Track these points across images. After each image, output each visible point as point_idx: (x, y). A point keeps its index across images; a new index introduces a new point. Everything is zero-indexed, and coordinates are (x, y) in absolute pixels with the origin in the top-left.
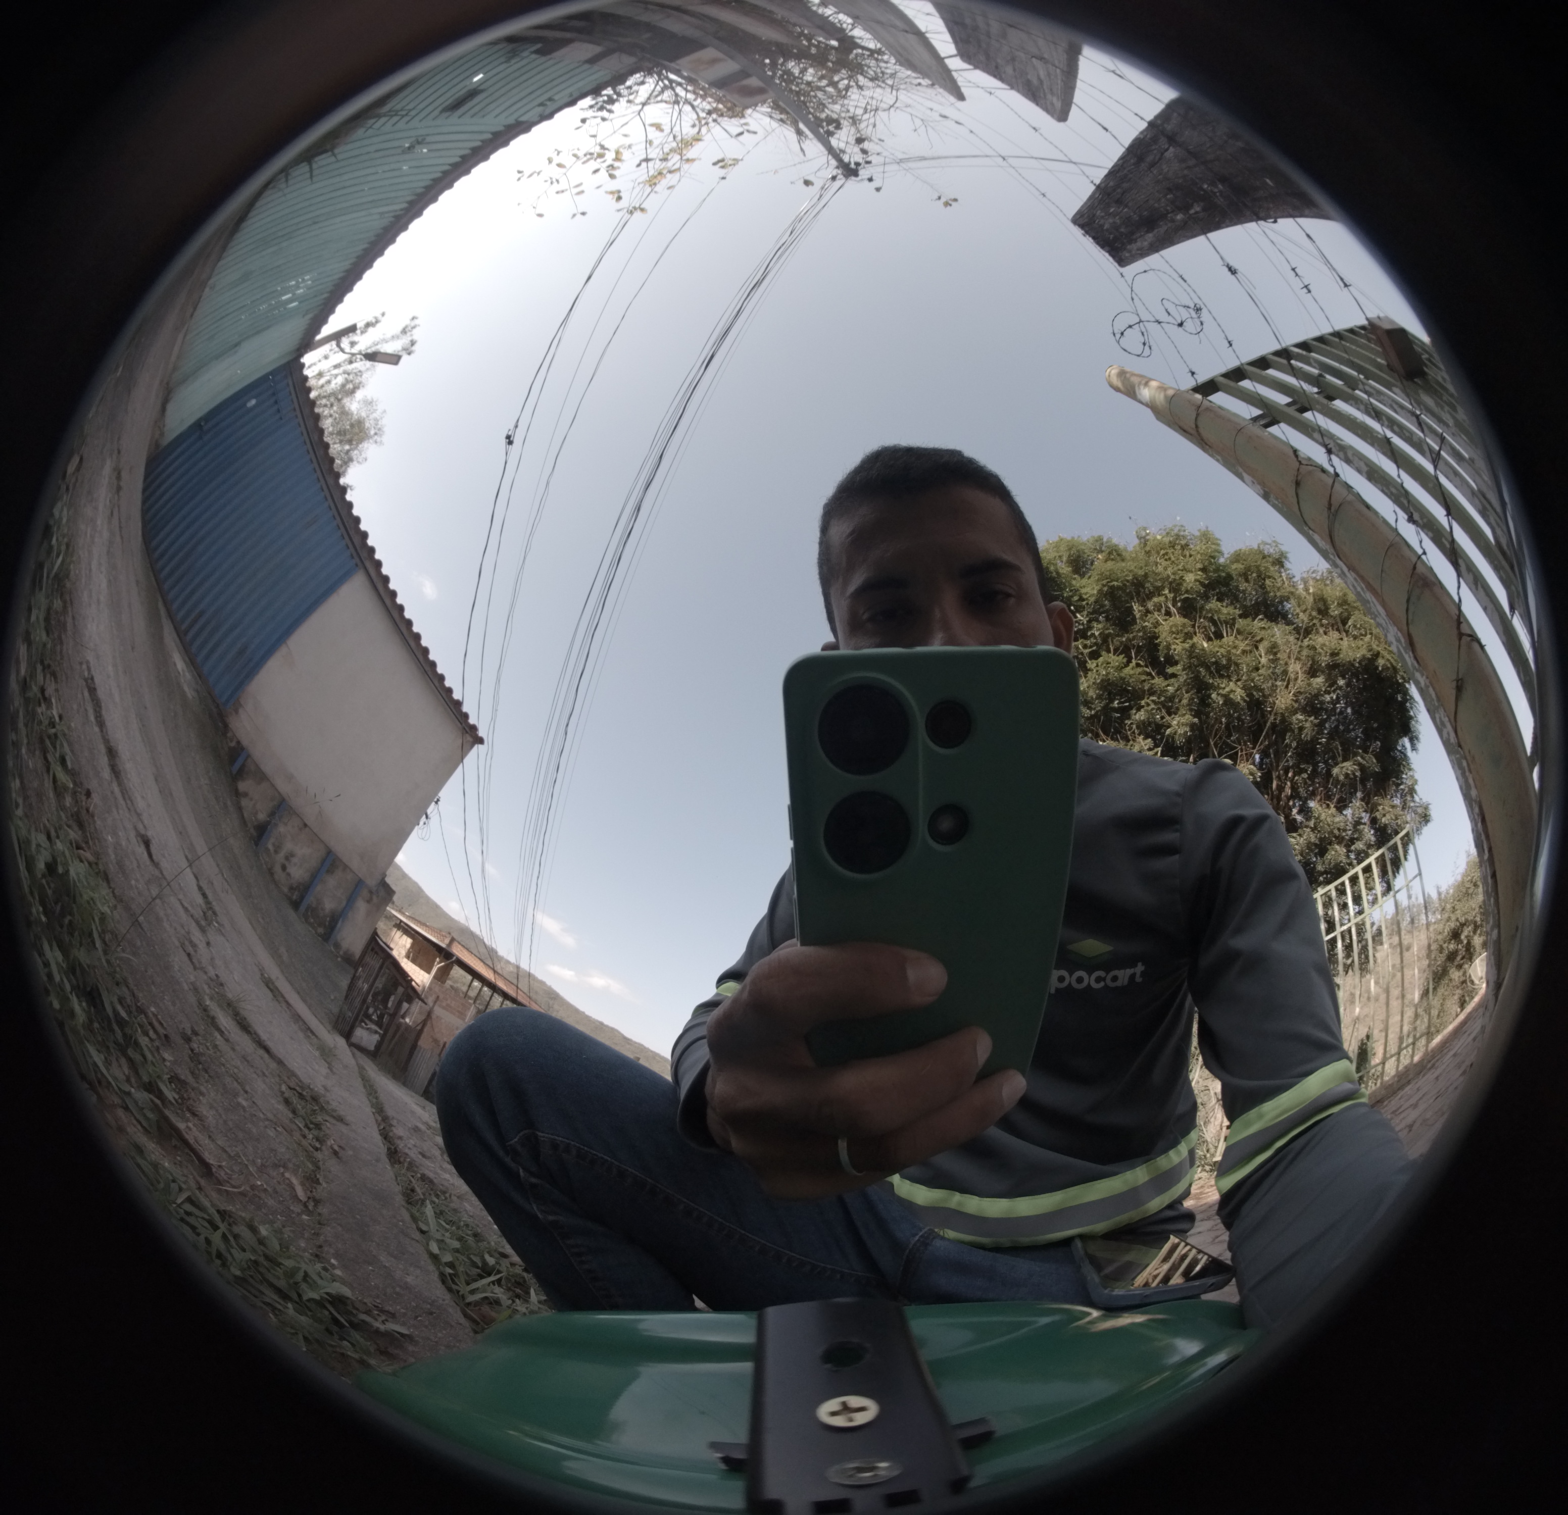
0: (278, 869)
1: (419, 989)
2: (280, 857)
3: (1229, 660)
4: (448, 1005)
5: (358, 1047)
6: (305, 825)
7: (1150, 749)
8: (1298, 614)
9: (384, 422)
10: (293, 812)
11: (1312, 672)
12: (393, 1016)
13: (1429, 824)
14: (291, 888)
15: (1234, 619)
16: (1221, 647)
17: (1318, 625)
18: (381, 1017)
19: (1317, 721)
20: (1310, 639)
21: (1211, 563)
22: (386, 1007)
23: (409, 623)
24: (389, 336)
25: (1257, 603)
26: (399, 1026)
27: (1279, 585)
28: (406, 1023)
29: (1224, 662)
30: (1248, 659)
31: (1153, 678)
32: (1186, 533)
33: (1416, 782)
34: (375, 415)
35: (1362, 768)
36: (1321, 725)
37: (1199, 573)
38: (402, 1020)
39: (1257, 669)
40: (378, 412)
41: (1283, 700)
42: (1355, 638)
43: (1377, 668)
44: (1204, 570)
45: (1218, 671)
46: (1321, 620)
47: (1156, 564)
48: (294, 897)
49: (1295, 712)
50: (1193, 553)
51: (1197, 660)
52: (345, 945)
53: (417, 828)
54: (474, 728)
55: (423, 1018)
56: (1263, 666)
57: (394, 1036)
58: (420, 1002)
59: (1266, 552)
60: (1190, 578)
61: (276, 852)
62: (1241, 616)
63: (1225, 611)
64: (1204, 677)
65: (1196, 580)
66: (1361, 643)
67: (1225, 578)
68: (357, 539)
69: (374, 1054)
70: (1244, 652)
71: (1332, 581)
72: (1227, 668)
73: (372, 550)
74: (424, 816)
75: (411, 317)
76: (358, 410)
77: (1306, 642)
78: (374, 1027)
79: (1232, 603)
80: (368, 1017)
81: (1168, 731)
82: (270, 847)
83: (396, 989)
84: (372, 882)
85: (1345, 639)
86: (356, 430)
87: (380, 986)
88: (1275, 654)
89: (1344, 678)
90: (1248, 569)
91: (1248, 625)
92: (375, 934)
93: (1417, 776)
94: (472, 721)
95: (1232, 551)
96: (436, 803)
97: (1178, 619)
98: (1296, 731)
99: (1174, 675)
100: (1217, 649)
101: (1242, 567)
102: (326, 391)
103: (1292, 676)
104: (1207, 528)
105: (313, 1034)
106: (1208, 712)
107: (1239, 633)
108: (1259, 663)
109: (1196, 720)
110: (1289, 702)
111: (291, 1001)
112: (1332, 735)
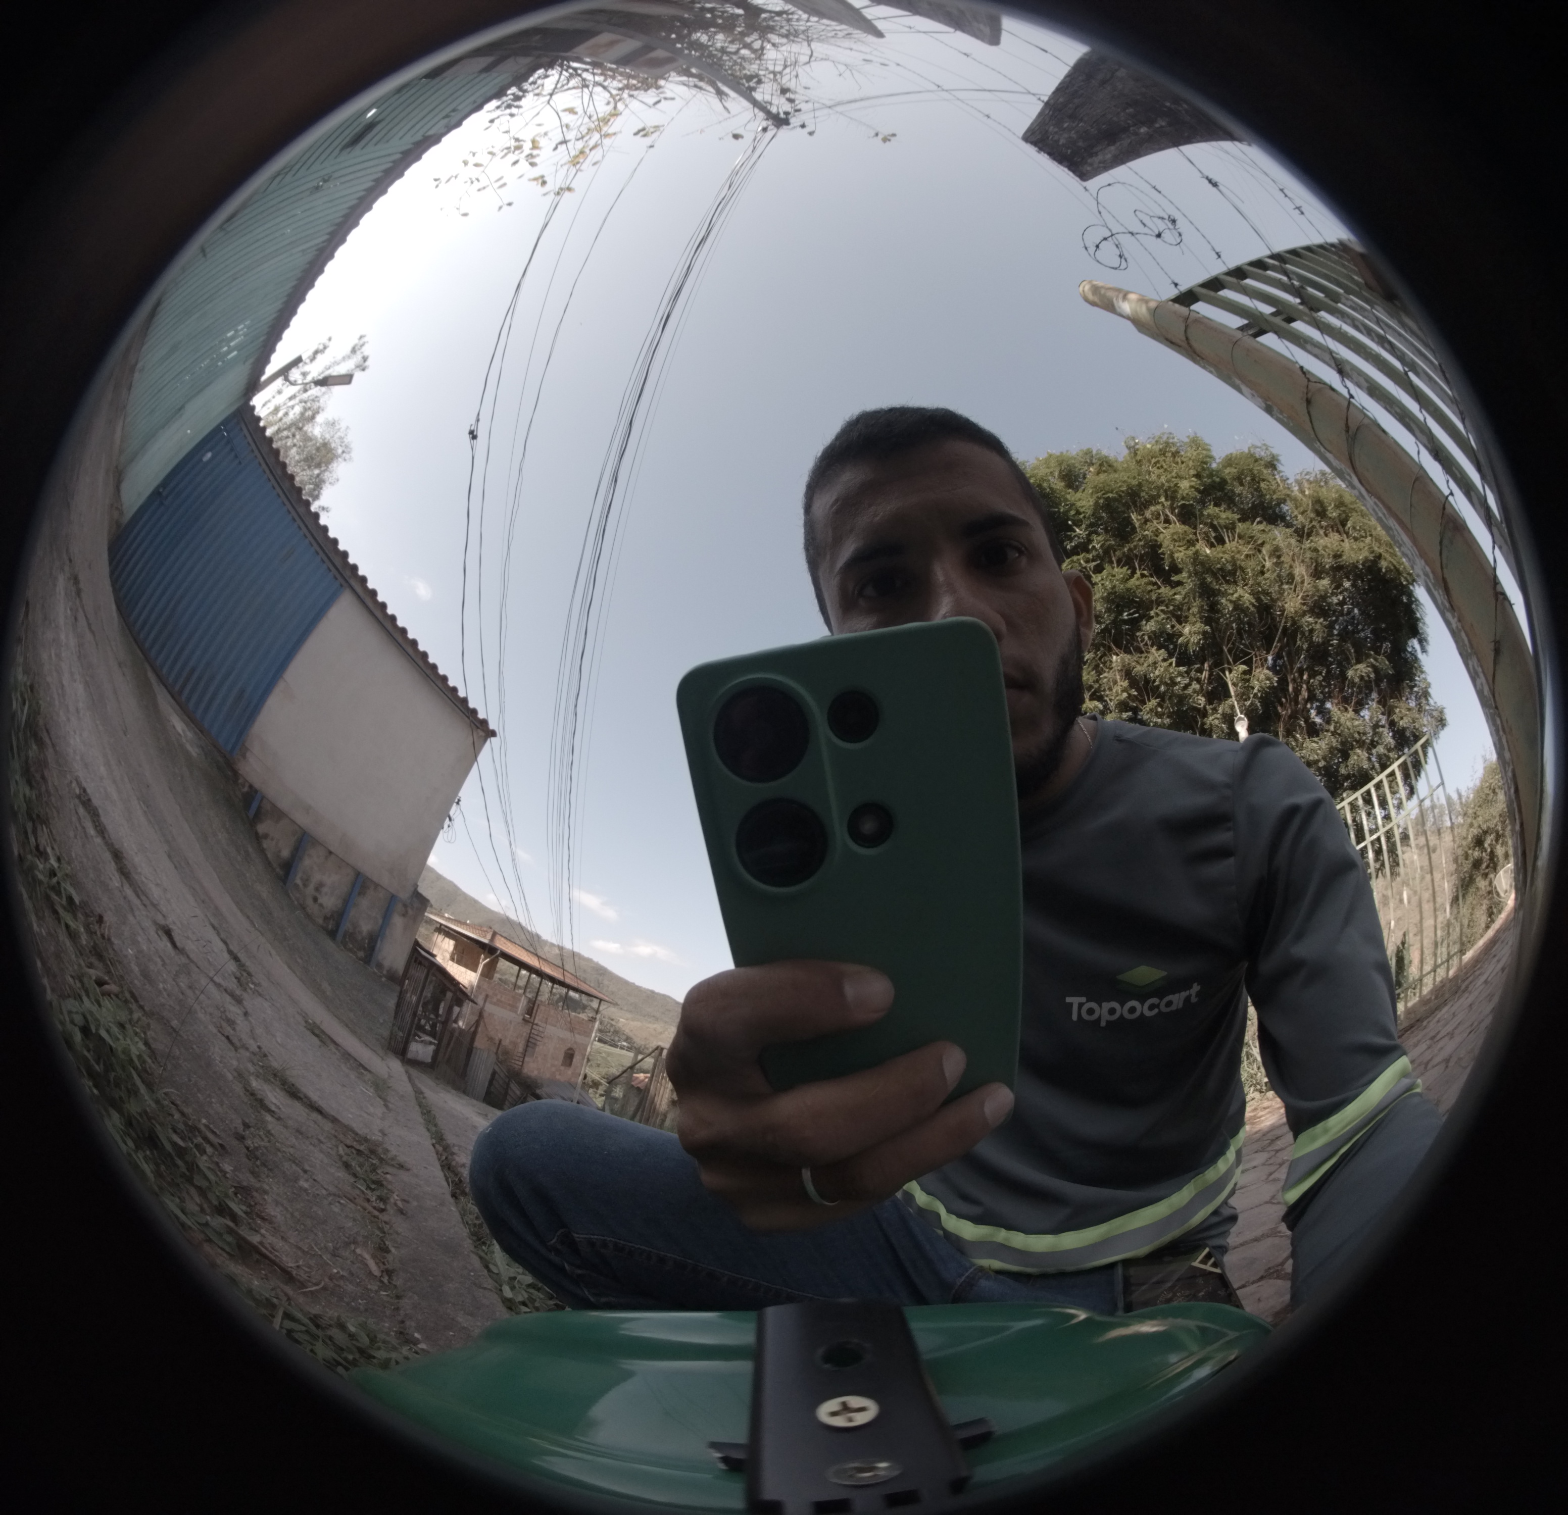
0: (309, 902)
1: (468, 992)
2: (310, 890)
3: (1234, 564)
4: (498, 1000)
5: (415, 1063)
6: (331, 853)
7: (1164, 660)
8: (1296, 516)
9: (349, 438)
10: (316, 842)
11: (1317, 574)
12: (445, 1023)
13: (1446, 729)
14: (326, 918)
15: (1233, 524)
16: (1224, 552)
17: (1318, 526)
18: (433, 1026)
19: (1325, 623)
20: (1312, 541)
21: (1203, 469)
22: (437, 1015)
23: (404, 631)
24: (339, 358)
25: (1254, 507)
26: (453, 1032)
27: (1274, 487)
28: (459, 1027)
29: (1230, 568)
30: (1252, 563)
31: (1159, 588)
32: (1176, 440)
33: (1429, 685)
34: (339, 434)
35: (1376, 670)
36: (1331, 627)
37: (1193, 479)
38: (455, 1025)
39: (1262, 573)
40: (343, 430)
41: (1292, 604)
42: (1356, 539)
43: (1380, 569)
44: (1198, 476)
45: (1224, 577)
46: (1320, 522)
47: (1149, 473)
48: (330, 927)
49: (1304, 614)
50: (1184, 460)
51: (1203, 567)
52: (387, 964)
53: (441, 832)
54: (484, 723)
55: (476, 1018)
56: (1268, 570)
57: (449, 1044)
58: (471, 1003)
59: (1257, 456)
60: (1184, 485)
61: (305, 886)
62: (1239, 520)
63: (1223, 516)
64: (1211, 582)
65: (1191, 487)
66: (1362, 544)
67: (1219, 483)
68: (337, 561)
69: (429, 1067)
70: (1247, 556)
71: (1326, 483)
72: (1233, 573)
73: (354, 568)
74: (448, 819)
75: (358, 337)
76: (322, 434)
77: (1307, 544)
78: (428, 1038)
79: (1229, 508)
80: (421, 1028)
81: (1180, 640)
82: (299, 882)
83: (445, 995)
84: (404, 895)
85: (1346, 540)
86: (324, 452)
87: (429, 995)
88: (1279, 557)
89: (1349, 580)
90: (1241, 473)
91: (1248, 529)
92: (417, 944)
93: (1429, 679)
94: (481, 715)
95: (1223, 455)
96: (458, 803)
97: (1178, 527)
98: (1307, 634)
99: (1179, 583)
100: (1221, 555)
101: (1235, 470)
102: (286, 423)
103: (1298, 579)
104: (1196, 434)
105: (365, 1069)
106: (1219, 619)
107: (1240, 537)
108: (1264, 566)
109: (1208, 628)
110: (1298, 605)
111: (339, 1040)
112: (1344, 636)
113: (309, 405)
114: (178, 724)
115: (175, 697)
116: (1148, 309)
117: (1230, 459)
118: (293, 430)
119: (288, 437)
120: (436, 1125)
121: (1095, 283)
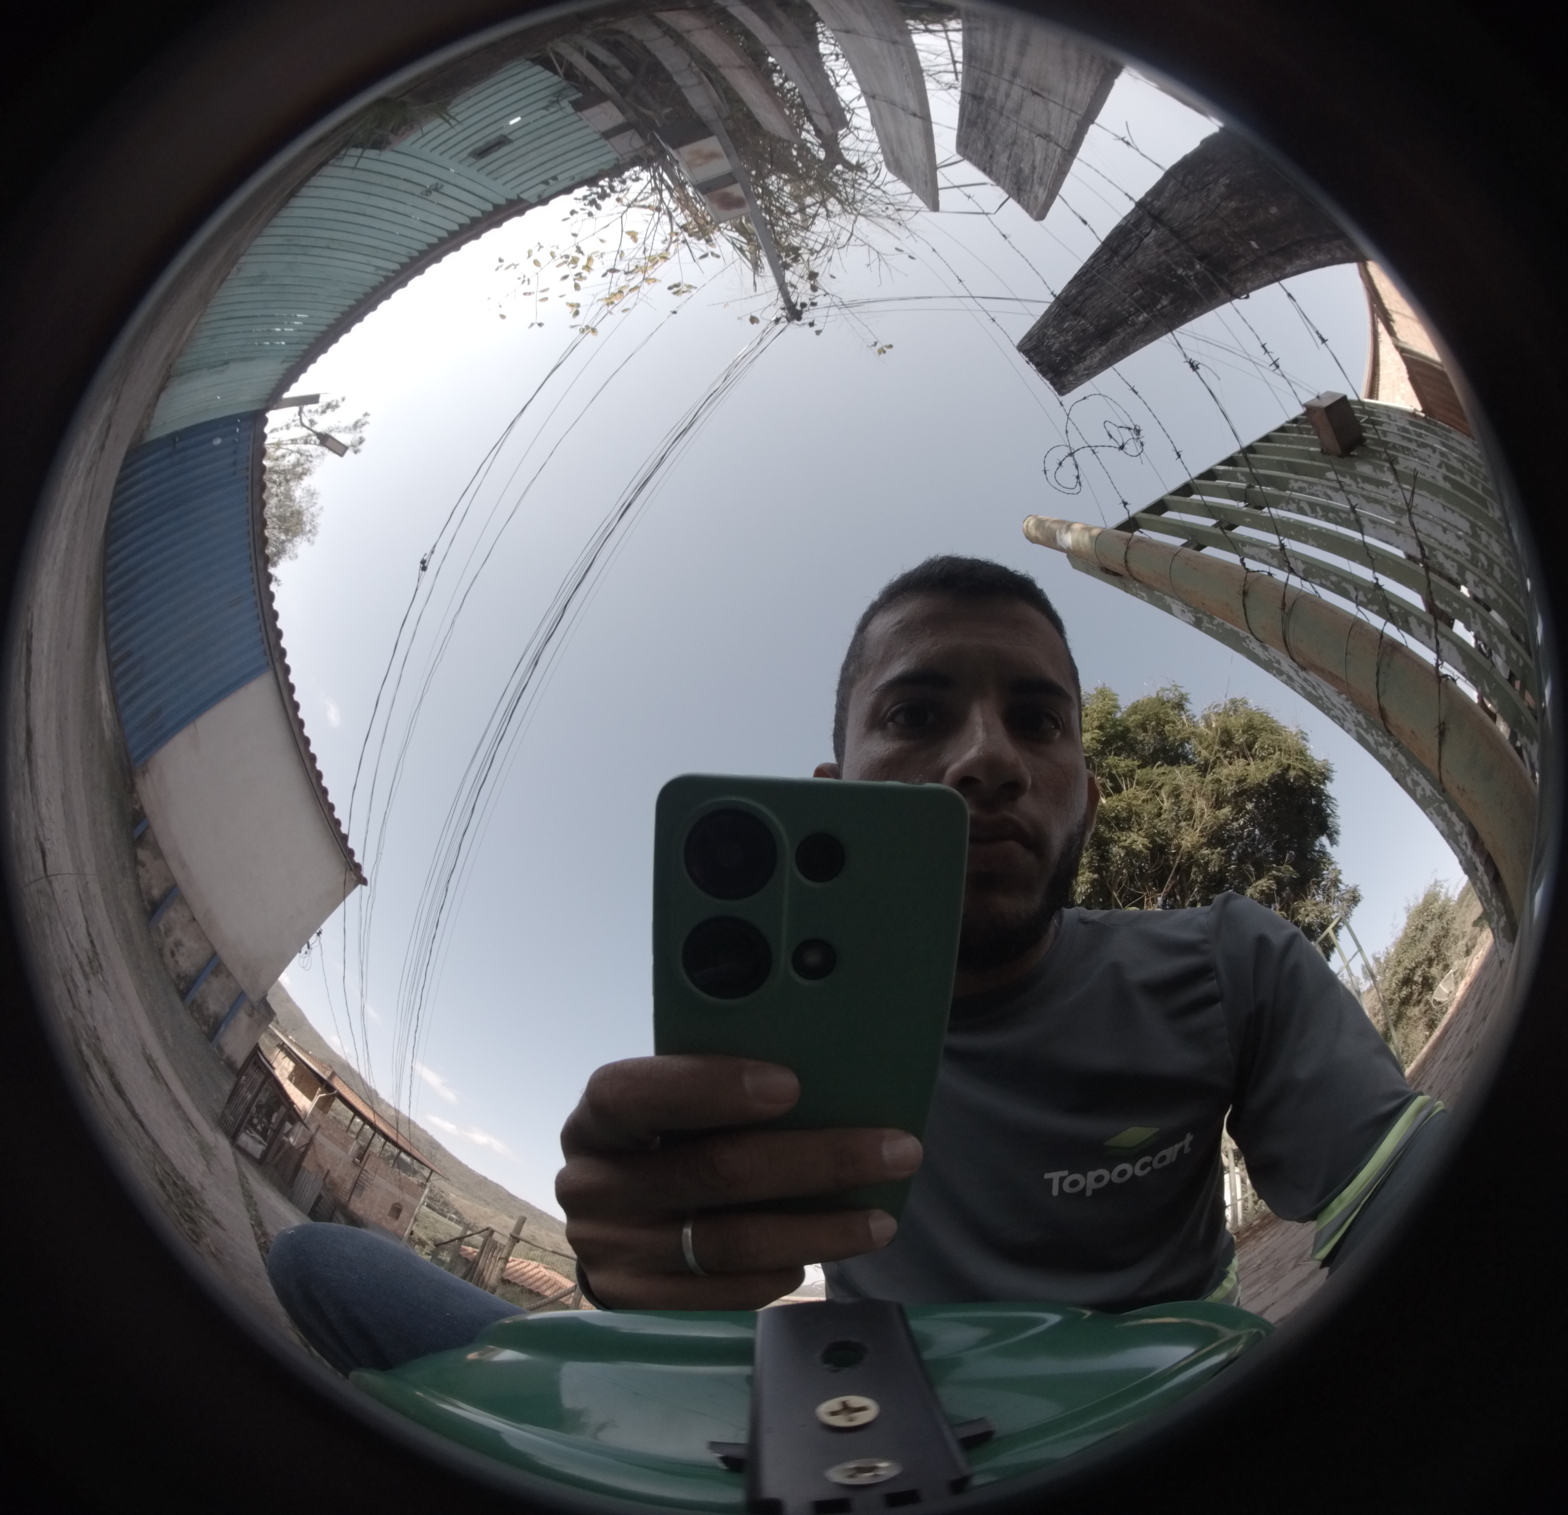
0: (167, 952)
1: (301, 1115)
2: (170, 941)
3: (1130, 811)
4: (330, 1135)
6: (194, 919)
8: (1200, 753)
9: (319, 520)
10: (183, 900)
11: (1218, 805)
12: (277, 1132)
13: (1359, 905)
14: (178, 976)
15: (1133, 771)
16: (1120, 800)
17: (1222, 756)
18: (265, 1129)
19: (1224, 851)
20: (1214, 774)
21: (1107, 718)
22: (269, 1122)
24: (343, 425)
25: (1156, 751)
27: (1180, 727)
28: (289, 1142)
29: (1125, 815)
30: (1148, 807)
33: (1339, 872)
34: (312, 510)
35: (1278, 880)
36: (1229, 854)
37: (1096, 731)
38: (285, 1139)
39: (1159, 815)
40: (318, 506)
41: (1189, 838)
42: (1263, 758)
43: (1288, 781)
44: (1101, 727)
45: (1117, 825)
46: (1225, 752)
48: (181, 987)
49: (1201, 847)
50: (1088, 712)
52: (228, 1050)
53: (299, 954)
54: (358, 867)
55: (306, 1142)
56: (1165, 811)
57: (277, 1152)
58: (302, 1127)
59: (1165, 699)
61: (166, 935)
62: (1139, 767)
63: (1123, 764)
64: (1105, 832)
65: (1092, 739)
66: (1269, 762)
67: (1122, 732)
68: (272, 636)
69: (257, 1162)
70: (1144, 801)
71: (1236, 710)
72: (1128, 819)
73: (283, 653)
74: (307, 944)
75: (364, 412)
76: (301, 498)
77: (1209, 777)
78: (258, 1137)
79: (1128, 757)
80: (253, 1125)
82: (161, 927)
83: (279, 1108)
84: (253, 997)
86: (294, 520)
88: (1178, 796)
89: (1252, 801)
90: (1147, 718)
91: (1147, 774)
92: (257, 1045)
94: (357, 858)
95: (1129, 704)
98: (1203, 865)
100: (1116, 803)
101: (1140, 717)
102: (279, 466)
103: (1197, 813)
104: (1104, 684)
105: (193, 1126)
106: (1109, 867)
107: (1137, 784)
108: (1161, 808)
109: (1096, 876)
110: (1196, 838)
111: (172, 1087)
112: (1241, 860)
113: (302, 460)
114: (104, 698)
115: (112, 666)
116: (1091, 537)
117: (1136, 707)
118: (282, 478)
119: (275, 482)
120: (256, 1210)
121: (1040, 517)
